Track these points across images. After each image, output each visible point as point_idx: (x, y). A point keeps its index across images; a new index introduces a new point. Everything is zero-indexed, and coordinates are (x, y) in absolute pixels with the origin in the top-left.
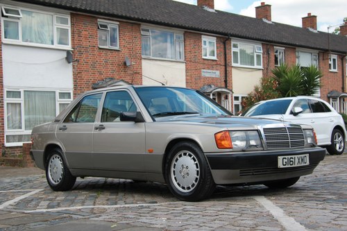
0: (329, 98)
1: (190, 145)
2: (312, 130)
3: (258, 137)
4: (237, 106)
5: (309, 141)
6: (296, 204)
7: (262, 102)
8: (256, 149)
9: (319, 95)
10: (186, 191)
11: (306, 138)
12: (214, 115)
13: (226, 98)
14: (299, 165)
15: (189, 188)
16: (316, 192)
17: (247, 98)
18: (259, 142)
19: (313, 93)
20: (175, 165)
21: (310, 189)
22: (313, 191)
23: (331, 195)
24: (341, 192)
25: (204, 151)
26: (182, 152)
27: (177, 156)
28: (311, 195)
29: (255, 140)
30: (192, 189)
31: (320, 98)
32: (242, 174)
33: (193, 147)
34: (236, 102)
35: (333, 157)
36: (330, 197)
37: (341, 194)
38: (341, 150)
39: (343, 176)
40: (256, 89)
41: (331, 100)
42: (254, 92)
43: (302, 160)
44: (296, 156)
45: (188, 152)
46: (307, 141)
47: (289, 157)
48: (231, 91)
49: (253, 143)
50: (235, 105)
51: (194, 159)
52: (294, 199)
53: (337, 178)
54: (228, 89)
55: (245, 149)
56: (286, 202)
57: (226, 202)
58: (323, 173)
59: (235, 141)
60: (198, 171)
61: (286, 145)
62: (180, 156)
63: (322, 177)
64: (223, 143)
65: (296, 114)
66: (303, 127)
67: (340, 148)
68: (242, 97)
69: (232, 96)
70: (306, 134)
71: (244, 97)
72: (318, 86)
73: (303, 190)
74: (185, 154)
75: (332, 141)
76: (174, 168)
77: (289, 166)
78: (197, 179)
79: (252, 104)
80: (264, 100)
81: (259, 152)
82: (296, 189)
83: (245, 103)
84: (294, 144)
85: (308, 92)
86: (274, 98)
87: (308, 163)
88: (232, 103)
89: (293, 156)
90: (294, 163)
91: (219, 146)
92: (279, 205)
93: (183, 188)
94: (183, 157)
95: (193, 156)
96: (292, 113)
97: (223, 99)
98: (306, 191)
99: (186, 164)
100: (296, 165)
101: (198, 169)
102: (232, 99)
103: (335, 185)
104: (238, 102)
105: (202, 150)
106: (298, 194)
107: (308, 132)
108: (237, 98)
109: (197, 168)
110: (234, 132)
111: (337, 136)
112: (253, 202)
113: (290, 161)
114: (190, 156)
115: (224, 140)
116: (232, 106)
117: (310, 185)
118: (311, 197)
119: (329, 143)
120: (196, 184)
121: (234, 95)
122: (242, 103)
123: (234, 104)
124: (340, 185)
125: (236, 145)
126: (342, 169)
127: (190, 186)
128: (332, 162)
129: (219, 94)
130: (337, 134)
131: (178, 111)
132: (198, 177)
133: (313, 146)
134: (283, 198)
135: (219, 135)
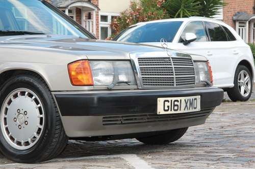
0: (234, 21)
1: (31, 80)
2: (207, 62)
3: (131, 71)
4: (104, 30)
5: (202, 77)
6: (179, 165)
7: (141, 24)
8: (127, 87)
9: (221, 17)
10: (23, 148)
11: (198, 73)
12: (70, 37)
13: (89, 17)
14: (186, 111)
15: (27, 143)
16: (208, 149)
17: (119, 19)
18: (132, 79)
19: (213, 14)
20: (7, 109)
21: (201, 145)
22: (205, 148)
23: (228, 152)
24: (242, 149)
25: (52, 89)
26: (18, 91)
27: (11, 96)
28: (201, 152)
29: (127, 74)
30: (32, 145)
31: (222, 20)
32: (106, 123)
33: (36, 83)
34: (103, 24)
35: (236, 104)
36: (226, 155)
37: (242, 152)
38: (247, 95)
39: (247, 128)
40: (133, 6)
41: (237, 24)
42: (130, 10)
43: (191, 104)
44: (183, 99)
45: (27, 91)
46: (199, 78)
47: (174, 99)
48: (97, 6)
49: (123, 78)
50: (102, 28)
51: (36, 100)
52: (177, 158)
53: (238, 132)
54: (93, 4)
55: (111, 86)
56: (166, 162)
57: (81, 163)
58: (220, 124)
59: (97, 75)
60: (41, 119)
61: (170, 82)
62: (16, 96)
63: (219, 130)
64: (80, 77)
65: (186, 43)
66: (194, 58)
67: (245, 92)
68: (113, 17)
69: (97, 15)
70: (197, 68)
71: (115, 17)
72: (221, 4)
73: (192, 146)
74: (23, 94)
75: (236, 82)
76: (6, 113)
77: (173, 112)
78: (40, 129)
79: (126, 27)
80: (144, 21)
81: (132, 91)
82: (181, 145)
83: (116, 26)
84: (181, 82)
85: (206, 12)
86: (158, 19)
87: (198, 109)
88: (97, 25)
89: (179, 99)
90: (179, 107)
91: (74, 81)
92: (157, 165)
93: (19, 143)
94: (20, 97)
95: (35, 96)
96: (181, 41)
97: (84, 17)
98: (194, 148)
99: (24, 108)
100: (182, 111)
101: (43, 116)
102: (97, 20)
103: (235, 140)
104: (107, 24)
105: (48, 88)
106: (184, 152)
107: (201, 65)
108: (104, 18)
109: (41, 113)
110: (96, 63)
111: (242, 76)
112: (120, 163)
113: (175, 105)
114: (30, 96)
115: (81, 73)
116: (97, 29)
117: (200, 140)
118: (200, 155)
119: (232, 85)
120: (38, 137)
121: (101, 13)
122: (111, 25)
123: (100, 26)
124: (242, 140)
125: (99, 81)
126: (246, 120)
127: (29, 140)
128: (233, 110)
129: (79, 11)
130: (242, 72)
131: (13, 30)
132: (42, 127)
133: (207, 85)
134: (162, 157)
135: (74, 66)
